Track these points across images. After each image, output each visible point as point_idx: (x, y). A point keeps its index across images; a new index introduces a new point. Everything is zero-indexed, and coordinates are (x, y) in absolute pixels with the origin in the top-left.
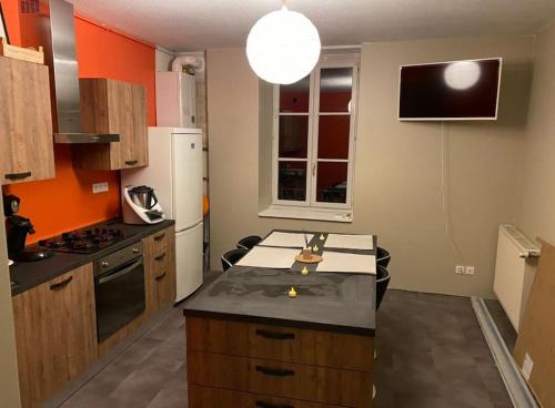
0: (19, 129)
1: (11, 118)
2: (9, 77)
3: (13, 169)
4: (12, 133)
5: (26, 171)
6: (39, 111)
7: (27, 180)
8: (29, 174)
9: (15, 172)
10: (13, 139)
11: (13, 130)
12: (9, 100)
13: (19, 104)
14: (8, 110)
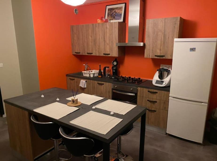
0: (108, 42)
1: (106, 39)
2: (106, 28)
3: (105, 52)
4: (106, 43)
5: (109, 53)
6: (114, 36)
7: (109, 56)
8: (109, 54)
9: (106, 53)
10: (106, 44)
11: (106, 42)
12: (106, 34)
13: (108, 35)
14: (105, 37)
